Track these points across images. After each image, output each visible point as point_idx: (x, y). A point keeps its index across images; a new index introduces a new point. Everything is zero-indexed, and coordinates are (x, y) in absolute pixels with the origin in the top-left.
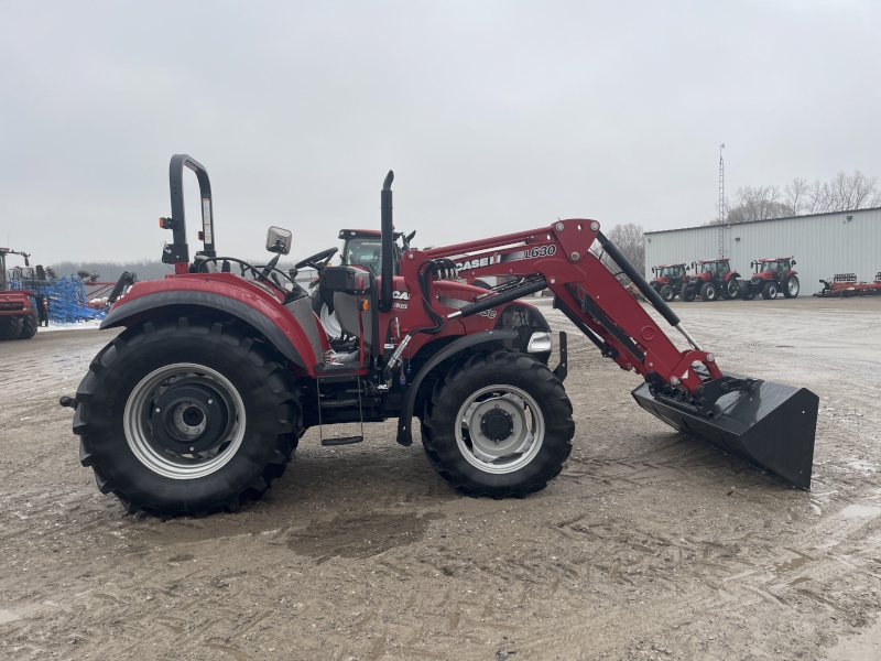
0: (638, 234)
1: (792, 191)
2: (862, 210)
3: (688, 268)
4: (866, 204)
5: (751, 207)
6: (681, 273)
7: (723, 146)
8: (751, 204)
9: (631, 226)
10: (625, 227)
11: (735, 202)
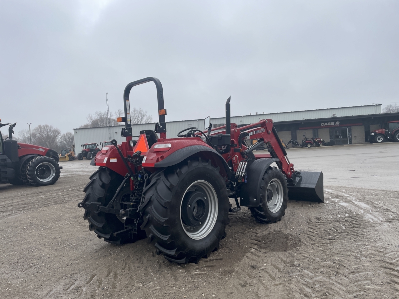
0: (50, 130)
1: (117, 114)
2: (142, 124)
3: (98, 145)
4: (143, 122)
5: (102, 120)
6: (95, 147)
7: (107, 93)
8: (101, 118)
9: (47, 126)
10: (43, 126)
11: (95, 117)
